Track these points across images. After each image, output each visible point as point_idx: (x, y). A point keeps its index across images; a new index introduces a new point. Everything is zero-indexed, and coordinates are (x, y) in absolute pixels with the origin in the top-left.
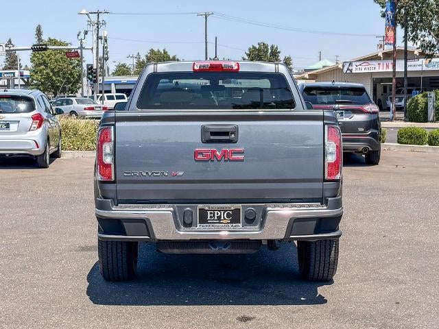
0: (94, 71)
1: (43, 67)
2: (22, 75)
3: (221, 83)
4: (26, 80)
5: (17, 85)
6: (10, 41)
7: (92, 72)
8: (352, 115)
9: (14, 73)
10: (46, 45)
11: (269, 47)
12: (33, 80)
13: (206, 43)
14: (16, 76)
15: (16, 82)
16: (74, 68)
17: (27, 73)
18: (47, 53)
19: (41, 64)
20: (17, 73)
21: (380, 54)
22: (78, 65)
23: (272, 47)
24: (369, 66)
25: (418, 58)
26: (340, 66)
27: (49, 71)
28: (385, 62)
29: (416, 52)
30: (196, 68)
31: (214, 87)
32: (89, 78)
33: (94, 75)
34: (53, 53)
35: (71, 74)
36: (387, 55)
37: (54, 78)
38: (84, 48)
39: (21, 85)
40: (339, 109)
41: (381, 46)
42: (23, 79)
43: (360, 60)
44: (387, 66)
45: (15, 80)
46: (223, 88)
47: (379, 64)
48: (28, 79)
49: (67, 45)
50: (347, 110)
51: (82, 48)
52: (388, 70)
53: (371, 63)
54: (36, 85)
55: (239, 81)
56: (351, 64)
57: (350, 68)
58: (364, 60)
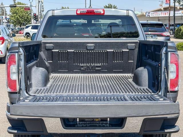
0: (37, 16)
1: (15, 14)
2: (6, 18)
3: (93, 22)
4: (8, 20)
5: (4, 22)
6: (2, 3)
7: (36, 16)
8: (157, 37)
9: (2, 17)
10: (16, 5)
11: (113, 6)
12: (11, 20)
13: (86, 4)
14: (4, 18)
15: (4, 21)
16: (28, 15)
17: (8, 17)
18: (17, 8)
19: (14, 13)
20: (4, 17)
21: (162, 9)
22: (30, 14)
23: (114, 6)
24: (157, 14)
25: (179, 10)
26: (145, 14)
27: (18, 16)
28: (164, 12)
29: (178, 8)
30: (78, 12)
31: (89, 24)
32: (34, 19)
33: (37, 18)
34: (20, 8)
35: (27, 18)
36: (165, 9)
37: (20, 19)
38: (32, 6)
39: (6, 22)
40: (150, 35)
41: (161, 5)
42: (6, 20)
43: (153, 11)
44: (165, 14)
45: (3, 20)
46: (94, 25)
47: (162, 13)
48: (9, 19)
49: (25, 5)
50: (154, 35)
51: (31, 6)
52: (165, 16)
53: (158, 13)
54: (12, 22)
55: (100, 20)
56: (149, 13)
57: (149, 15)
58: (155, 11)
